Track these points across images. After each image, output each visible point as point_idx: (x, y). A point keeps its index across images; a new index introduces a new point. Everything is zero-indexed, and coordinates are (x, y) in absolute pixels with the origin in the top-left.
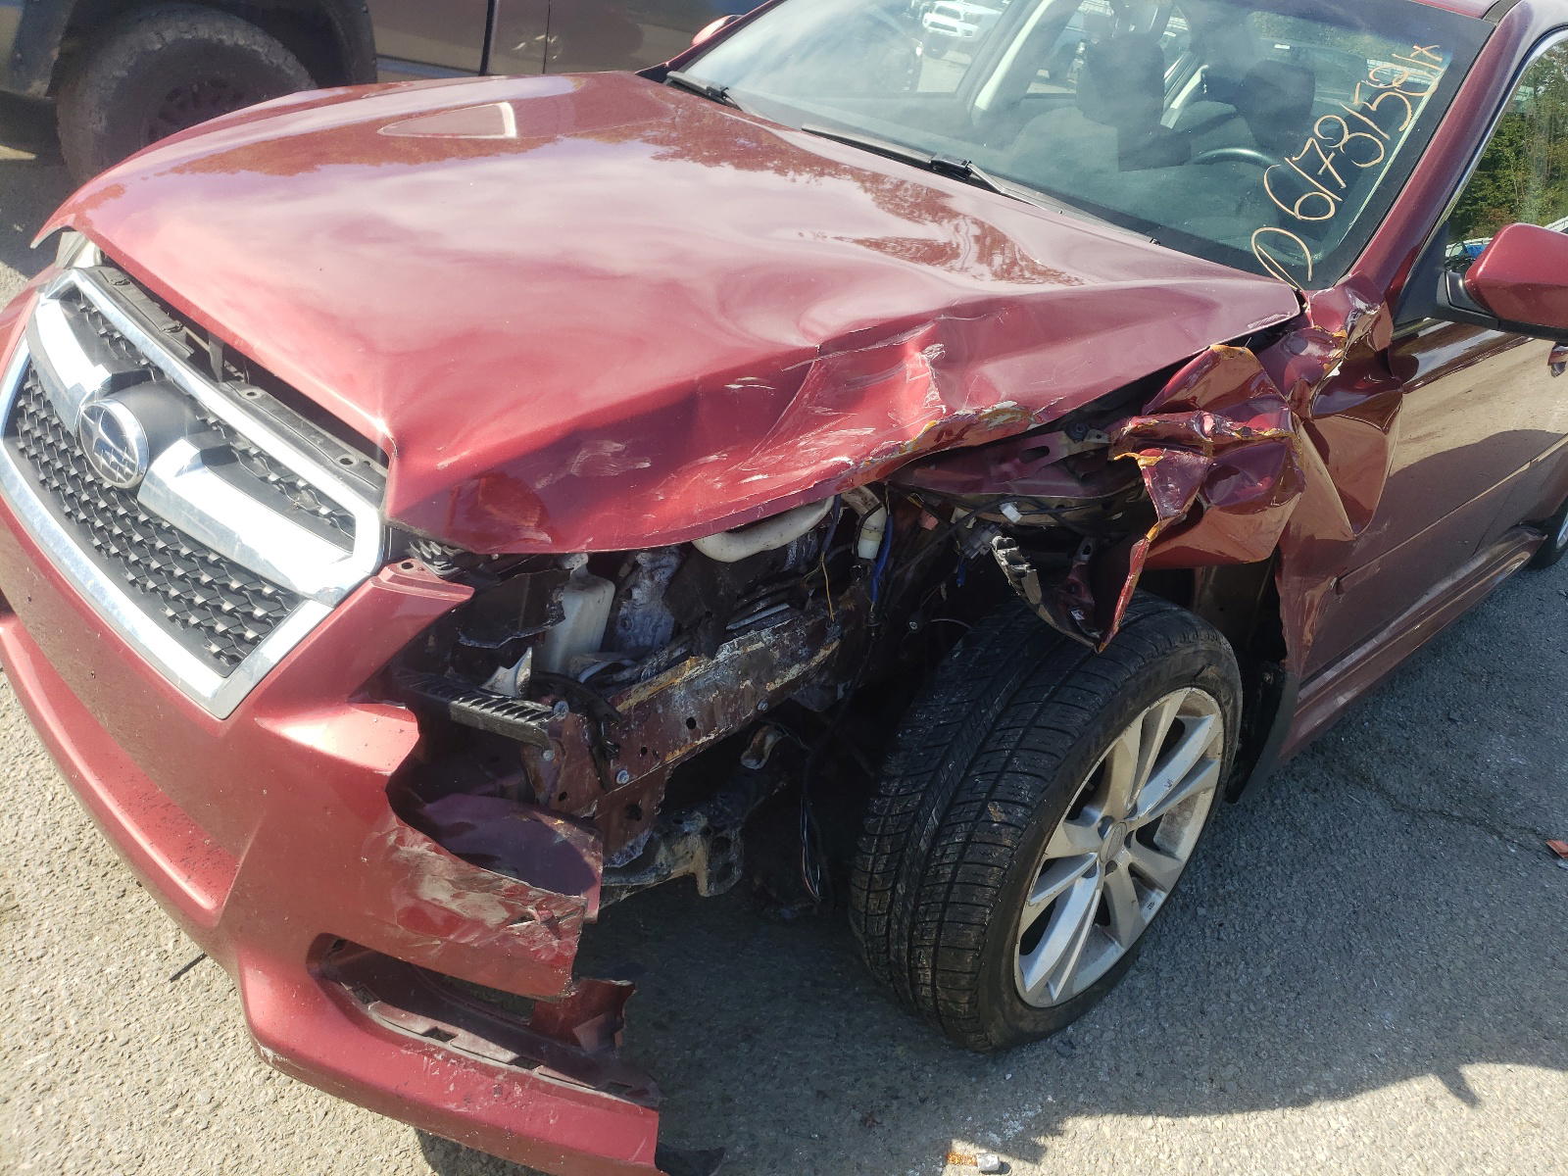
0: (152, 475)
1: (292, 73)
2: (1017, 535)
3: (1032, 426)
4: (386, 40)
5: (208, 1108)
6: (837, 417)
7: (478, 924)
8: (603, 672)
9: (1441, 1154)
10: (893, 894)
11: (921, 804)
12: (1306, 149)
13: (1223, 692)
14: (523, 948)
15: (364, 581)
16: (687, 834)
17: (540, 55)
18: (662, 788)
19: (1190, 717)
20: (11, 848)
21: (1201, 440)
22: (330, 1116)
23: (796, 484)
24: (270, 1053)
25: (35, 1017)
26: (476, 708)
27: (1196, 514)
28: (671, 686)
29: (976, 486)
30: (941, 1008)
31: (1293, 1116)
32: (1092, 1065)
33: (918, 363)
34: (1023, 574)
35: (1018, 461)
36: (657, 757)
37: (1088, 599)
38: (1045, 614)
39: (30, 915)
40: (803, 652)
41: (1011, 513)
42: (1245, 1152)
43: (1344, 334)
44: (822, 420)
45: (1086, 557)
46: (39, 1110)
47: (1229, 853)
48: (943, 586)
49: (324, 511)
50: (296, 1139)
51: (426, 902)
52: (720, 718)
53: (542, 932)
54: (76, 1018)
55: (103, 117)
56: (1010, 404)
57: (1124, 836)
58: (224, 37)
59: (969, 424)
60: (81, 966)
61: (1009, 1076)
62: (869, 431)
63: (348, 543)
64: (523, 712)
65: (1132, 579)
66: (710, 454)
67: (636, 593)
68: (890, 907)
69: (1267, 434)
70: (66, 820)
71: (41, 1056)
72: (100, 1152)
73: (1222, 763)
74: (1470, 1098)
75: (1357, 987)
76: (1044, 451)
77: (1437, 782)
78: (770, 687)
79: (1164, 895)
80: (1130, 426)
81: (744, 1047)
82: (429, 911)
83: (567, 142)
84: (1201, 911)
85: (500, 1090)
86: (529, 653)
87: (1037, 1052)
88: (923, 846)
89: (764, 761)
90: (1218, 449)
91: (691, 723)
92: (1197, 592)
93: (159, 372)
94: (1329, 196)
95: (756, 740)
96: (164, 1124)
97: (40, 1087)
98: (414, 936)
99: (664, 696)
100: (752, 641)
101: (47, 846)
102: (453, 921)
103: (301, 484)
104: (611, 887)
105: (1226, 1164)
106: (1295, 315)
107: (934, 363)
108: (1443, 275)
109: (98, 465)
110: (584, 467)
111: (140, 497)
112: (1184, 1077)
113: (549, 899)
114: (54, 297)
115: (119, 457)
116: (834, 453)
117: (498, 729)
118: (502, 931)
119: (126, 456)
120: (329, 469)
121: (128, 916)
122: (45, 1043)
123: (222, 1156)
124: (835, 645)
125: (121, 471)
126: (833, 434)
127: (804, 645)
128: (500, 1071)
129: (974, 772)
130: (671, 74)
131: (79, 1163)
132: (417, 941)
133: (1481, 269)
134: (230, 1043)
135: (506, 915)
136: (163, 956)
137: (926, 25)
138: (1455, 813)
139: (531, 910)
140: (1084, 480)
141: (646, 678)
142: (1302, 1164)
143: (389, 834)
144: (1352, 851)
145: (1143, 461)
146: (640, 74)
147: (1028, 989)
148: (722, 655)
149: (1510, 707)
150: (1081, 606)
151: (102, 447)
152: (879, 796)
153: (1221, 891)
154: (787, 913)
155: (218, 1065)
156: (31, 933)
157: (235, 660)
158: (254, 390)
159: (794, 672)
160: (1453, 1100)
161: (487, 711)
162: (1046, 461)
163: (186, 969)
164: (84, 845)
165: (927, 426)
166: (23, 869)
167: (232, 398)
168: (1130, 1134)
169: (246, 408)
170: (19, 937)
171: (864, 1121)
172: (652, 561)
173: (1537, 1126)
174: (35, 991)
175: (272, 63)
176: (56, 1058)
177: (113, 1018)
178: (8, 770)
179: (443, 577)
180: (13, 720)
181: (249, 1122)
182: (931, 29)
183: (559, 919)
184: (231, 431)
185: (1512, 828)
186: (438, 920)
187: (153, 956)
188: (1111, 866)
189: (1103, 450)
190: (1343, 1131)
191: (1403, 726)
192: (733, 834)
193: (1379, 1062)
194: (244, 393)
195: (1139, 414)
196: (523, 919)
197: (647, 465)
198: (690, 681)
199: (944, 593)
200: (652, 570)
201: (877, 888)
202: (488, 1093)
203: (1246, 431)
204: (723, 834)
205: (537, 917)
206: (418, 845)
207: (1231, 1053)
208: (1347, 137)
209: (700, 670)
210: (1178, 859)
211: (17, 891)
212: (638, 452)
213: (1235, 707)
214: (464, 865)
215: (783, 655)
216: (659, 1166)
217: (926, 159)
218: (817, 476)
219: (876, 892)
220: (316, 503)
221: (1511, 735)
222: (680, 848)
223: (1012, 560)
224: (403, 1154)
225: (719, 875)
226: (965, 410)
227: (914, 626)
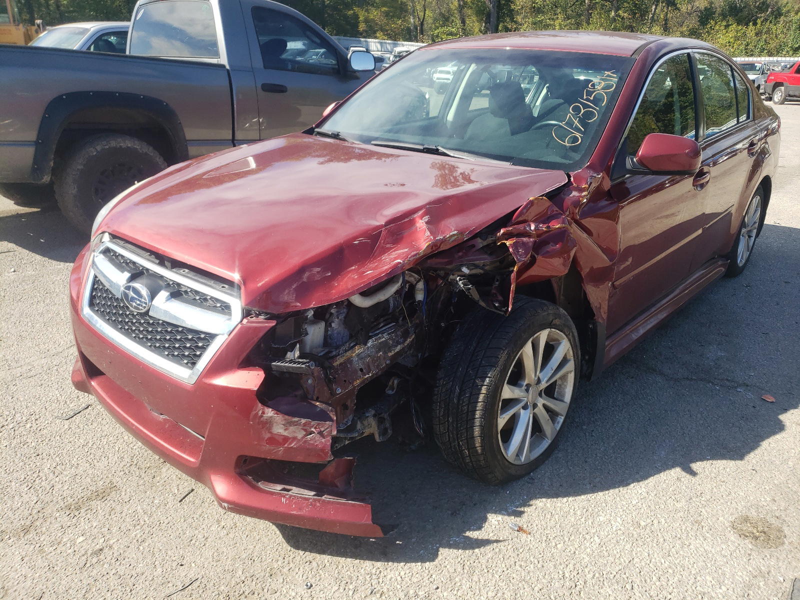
0: (153, 305)
1: (152, 154)
2: (470, 278)
3: (465, 239)
4: (190, 133)
5: (203, 539)
6: (394, 248)
7: (295, 438)
8: (326, 353)
9: (683, 496)
10: (448, 423)
11: (452, 386)
12: (568, 118)
13: (566, 330)
14: (313, 444)
15: (237, 325)
16: (368, 417)
17: (257, 127)
18: (354, 398)
19: (555, 342)
20: (108, 467)
21: (531, 233)
22: (249, 536)
23: (384, 272)
24: (226, 505)
25: (132, 520)
26: (282, 364)
27: (533, 261)
28: (352, 356)
29: (450, 263)
30: (475, 465)
31: (623, 490)
32: (542, 485)
33: (421, 223)
34: (470, 289)
35: (464, 251)
36: (350, 383)
37: (500, 298)
38: (482, 304)
39: (121, 488)
40: (401, 340)
41: (465, 270)
42: (604, 505)
43: (587, 186)
44: (390, 249)
45: (497, 283)
46: (141, 548)
47: (596, 405)
48: (452, 308)
49: (218, 305)
50: (238, 545)
51: (275, 434)
52: (372, 368)
53: (318, 437)
54: (148, 518)
55: (75, 186)
56: (456, 232)
57: (538, 393)
58: (122, 145)
59: (443, 241)
60: (145, 501)
61: (508, 492)
62: (406, 250)
63: (230, 314)
64: (299, 363)
65: (513, 287)
66: (352, 266)
67: (333, 325)
68: (448, 429)
69: (557, 227)
70: (126, 456)
71: (138, 531)
72: (167, 557)
73: (575, 361)
74: (693, 473)
75: (650, 445)
76: (474, 246)
77: (686, 367)
78: (390, 354)
79: (563, 418)
80: (502, 231)
81: (403, 496)
82: (277, 437)
83: (277, 164)
84: (584, 427)
85: (311, 504)
86: (298, 346)
87: (520, 483)
88: (455, 401)
89: (395, 390)
90: (538, 236)
91: (361, 370)
92: (557, 297)
93: (147, 270)
94: (578, 135)
95: (391, 383)
96: (189, 546)
97: (140, 541)
98: (273, 448)
99: (349, 361)
100: (380, 338)
101: (121, 465)
102: (286, 439)
103: (209, 297)
104: (341, 437)
105: (596, 510)
106: (566, 182)
107: (427, 223)
108: (627, 157)
109: (132, 306)
110: (308, 278)
111: (151, 313)
112: (579, 484)
113: (318, 424)
114: (100, 253)
115: (140, 301)
116: (396, 259)
117: (291, 370)
118: (304, 439)
119: (143, 300)
120: (218, 290)
121: (158, 484)
122: (138, 527)
123: (213, 553)
124: (413, 336)
125: (142, 306)
126: (394, 253)
127: (401, 338)
128: (310, 499)
129: (469, 370)
130: (316, 130)
131: (161, 561)
132: (274, 449)
133: (640, 153)
134: (206, 519)
135: (304, 433)
136: (175, 495)
137: (435, 79)
138: (694, 378)
139: (313, 429)
140: (491, 254)
141: (342, 354)
142: (627, 506)
143: (259, 411)
144: (649, 398)
145: (508, 243)
146: (303, 133)
147: (509, 455)
148: (370, 344)
149: (719, 334)
150: (497, 301)
151: (133, 299)
152: (437, 387)
153: (592, 419)
154: (413, 447)
155: (204, 526)
156: (123, 494)
157: (194, 364)
158: (185, 270)
159: (399, 348)
160: (688, 476)
161: (287, 364)
162: (474, 249)
163: (184, 498)
164: (135, 464)
165: (427, 245)
166: (114, 474)
167: (177, 273)
168: (558, 505)
169: (184, 276)
170: (119, 495)
171: (452, 514)
172: (337, 312)
173: (724, 482)
174: (130, 512)
175: (143, 151)
176: (143, 531)
177: (161, 516)
178: (99, 442)
179: (266, 319)
180: (96, 425)
181: (219, 542)
182: (437, 81)
183: (323, 431)
184: (179, 285)
185: (718, 380)
186: (281, 441)
187: (170, 495)
188: (535, 406)
189: (495, 243)
190: (643, 493)
191: (671, 348)
192: (386, 416)
193: (658, 469)
194: (181, 271)
195: (505, 227)
196: (311, 434)
197: (330, 274)
198: (358, 355)
199: (452, 310)
200: (337, 315)
201: (442, 422)
202: (307, 506)
203: (548, 227)
204: (382, 415)
205: (316, 432)
206: (270, 413)
207: (598, 474)
208: (582, 111)
209: (362, 350)
210: (566, 403)
211: (114, 481)
212: (325, 270)
213: (573, 336)
214: (287, 417)
215: (393, 342)
216: (374, 523)
217: (421, 147)
218: (390, 268)
219: (442, 424)
220: (214, 303)
221: (719, 345)
222: (365, 423)
223: (465, 284)
224: (278, 545)
225: (383, 432)
226: (440, 237)
227: (443, 324)
